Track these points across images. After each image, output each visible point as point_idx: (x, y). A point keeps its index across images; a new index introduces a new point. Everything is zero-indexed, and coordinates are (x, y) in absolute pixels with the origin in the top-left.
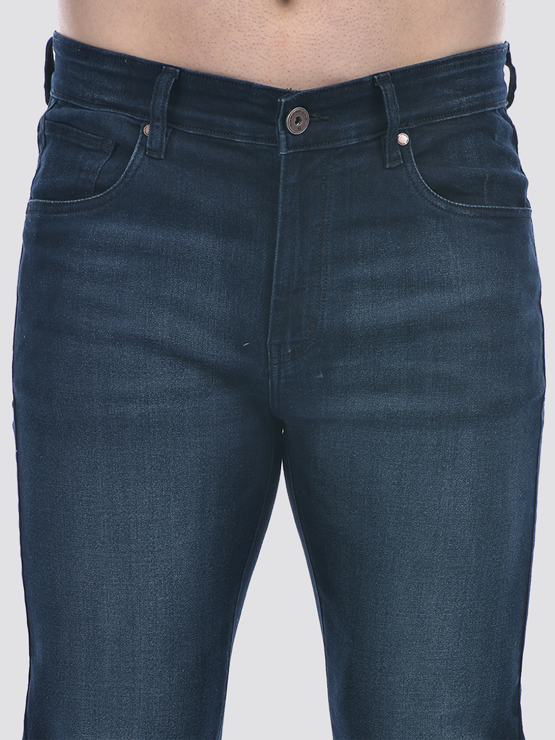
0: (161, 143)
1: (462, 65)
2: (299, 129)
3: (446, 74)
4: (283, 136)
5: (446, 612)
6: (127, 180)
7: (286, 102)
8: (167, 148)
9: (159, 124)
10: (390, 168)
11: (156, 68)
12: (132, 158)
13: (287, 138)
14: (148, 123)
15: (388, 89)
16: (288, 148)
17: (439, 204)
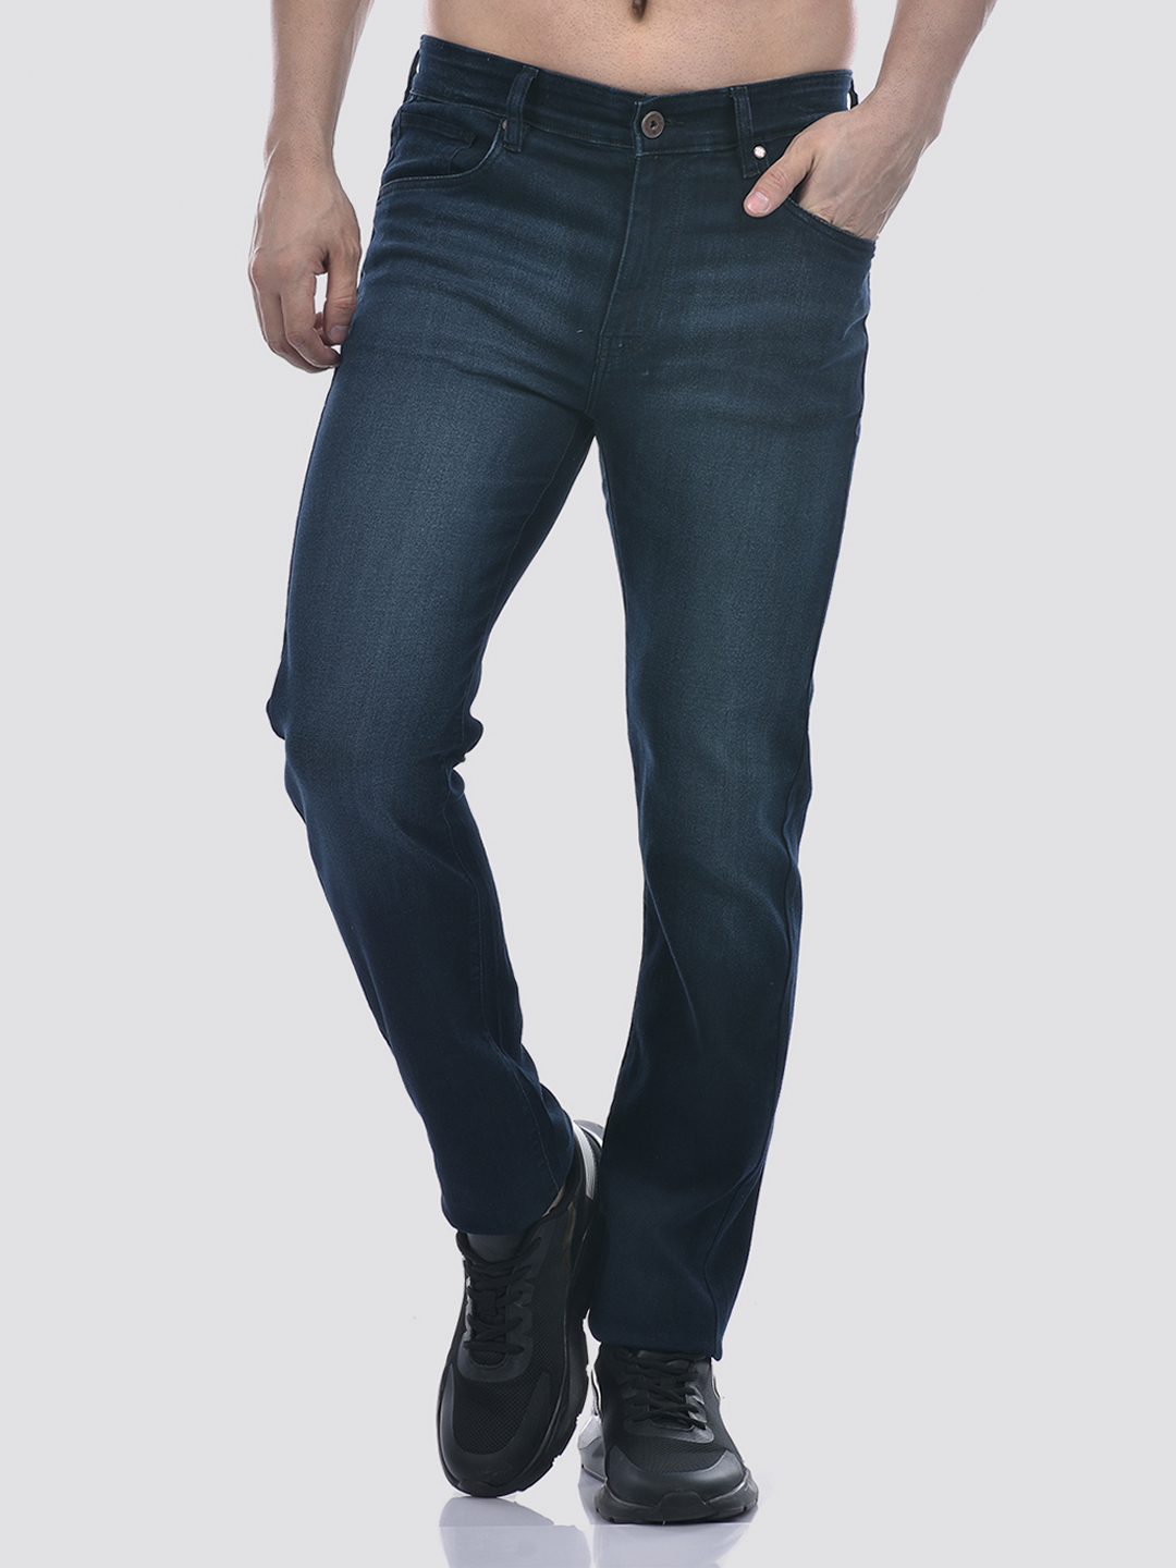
0: (518, 136)
1: (817, 84)
2: (654, 132)
3: (802, 91)
4: (638, 138)
5: (743, 612)
6: (486, 168)
7: (642, 106)
8: (524, 142)
9: (515, 119)
10: (747, 178)
11: (517, 67)
12: (492, 147)
13: (642, 139)
14: (506, 118)
15: (742, 103)
16: (644, 151)
17: (800, 215)
